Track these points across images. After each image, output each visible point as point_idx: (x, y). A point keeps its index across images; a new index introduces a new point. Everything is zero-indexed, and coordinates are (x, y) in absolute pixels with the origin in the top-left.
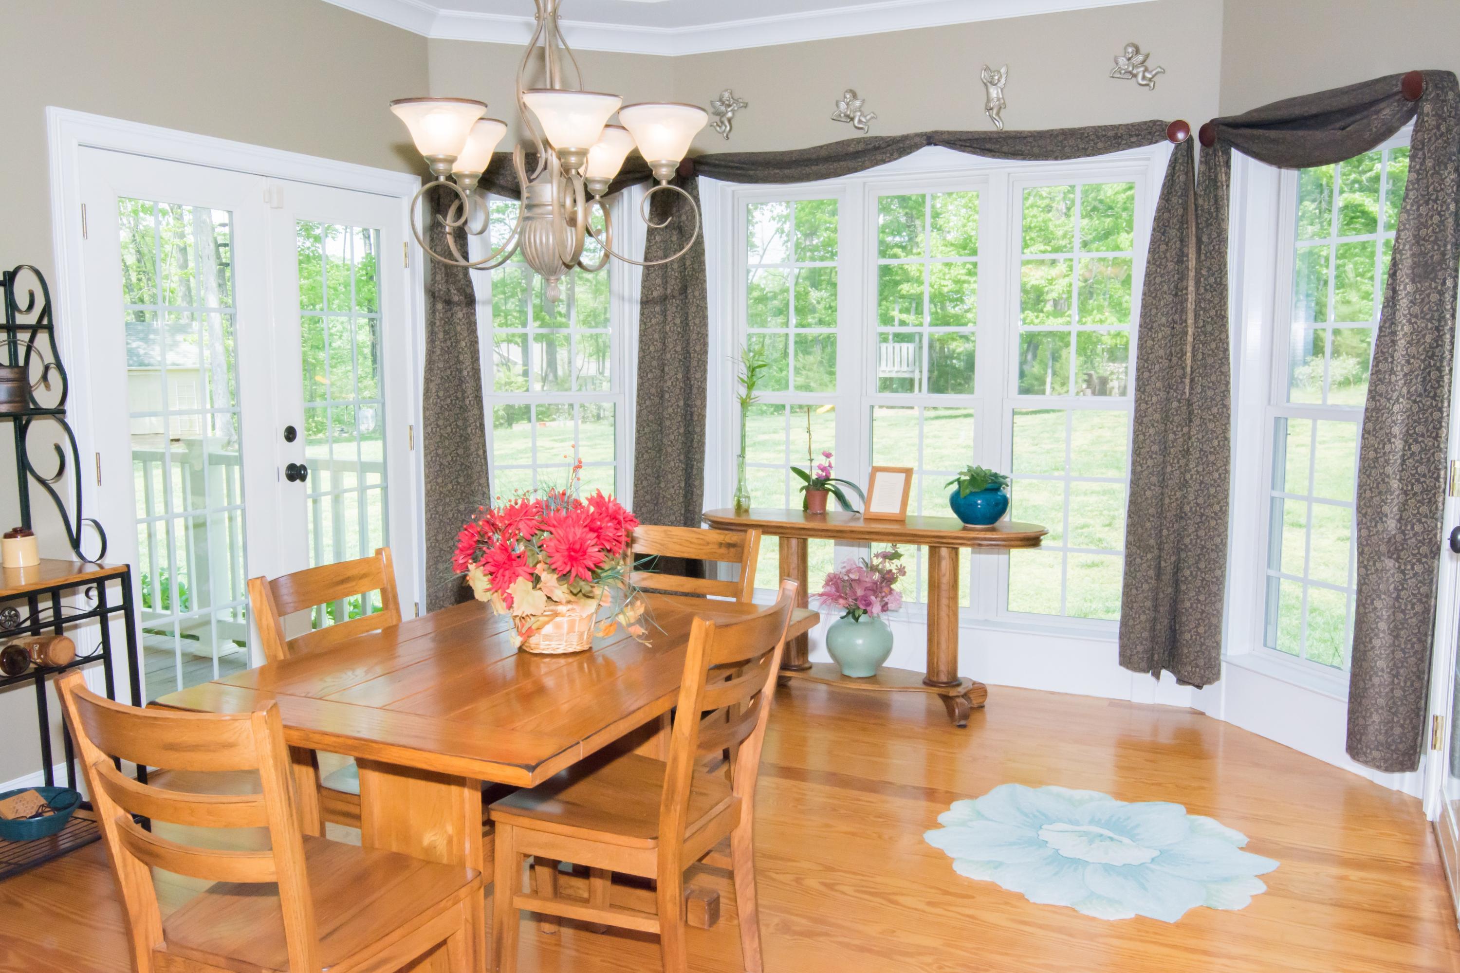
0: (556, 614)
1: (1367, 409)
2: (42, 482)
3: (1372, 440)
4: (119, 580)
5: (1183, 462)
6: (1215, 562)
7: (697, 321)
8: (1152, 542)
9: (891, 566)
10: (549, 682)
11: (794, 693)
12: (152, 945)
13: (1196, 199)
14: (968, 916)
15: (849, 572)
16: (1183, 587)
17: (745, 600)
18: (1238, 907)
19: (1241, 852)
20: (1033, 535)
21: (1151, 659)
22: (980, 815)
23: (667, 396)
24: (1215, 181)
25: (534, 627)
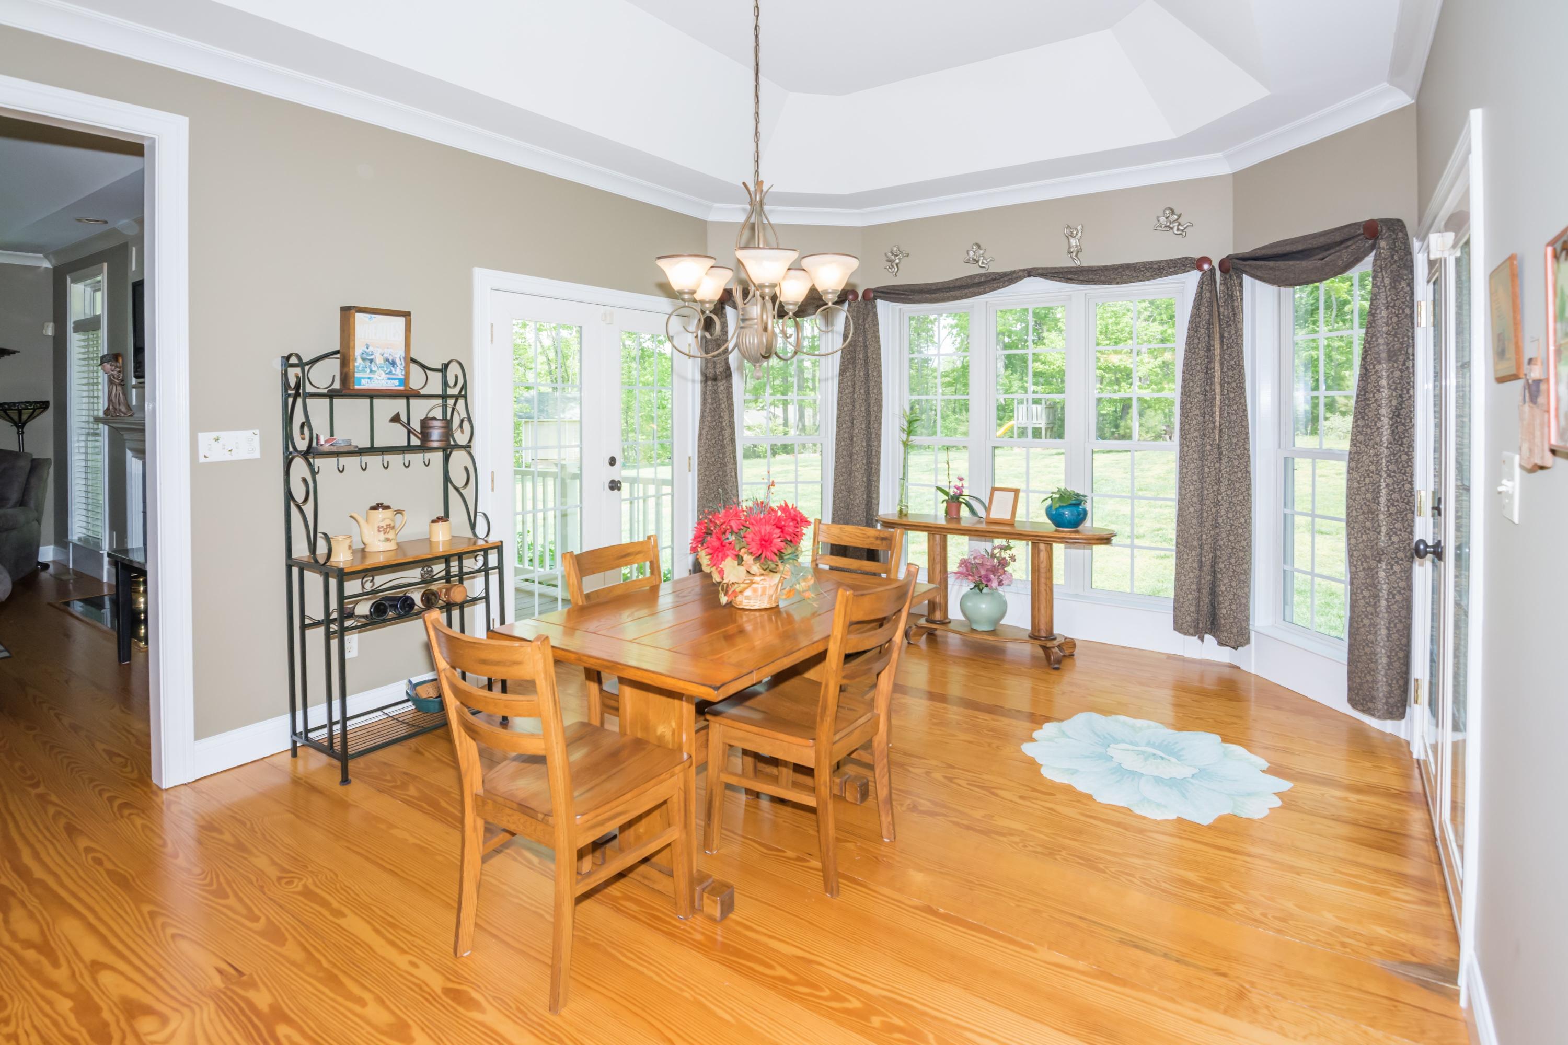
0: (752, 582)
1: (1350, 453)
2: (457, 489)
3: (1355, 475)
4: (496, 550)
5: (1215, 488)
6: (1243, 558)
7: (875, 391)
8: (1195, 543)
9: (1006, 555)
10: (749, 627)
11: (939, 639)
12: (475, 791)
13: (1218, 308)
14: (1049, 809)
15: (975, 558)
16: (1219, 576)
17: (892, 576)
18: (1257, 816)
19: (1263, 774)
20: (1106, 536)
21: (1196, 627)
22: (1064, 734)
23: (855, 439)
24: (1232, 296)
25: (738, 590)
